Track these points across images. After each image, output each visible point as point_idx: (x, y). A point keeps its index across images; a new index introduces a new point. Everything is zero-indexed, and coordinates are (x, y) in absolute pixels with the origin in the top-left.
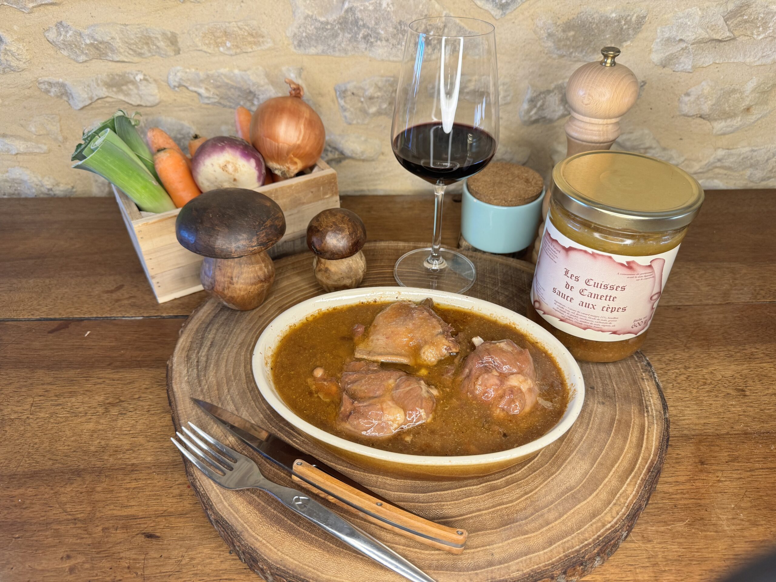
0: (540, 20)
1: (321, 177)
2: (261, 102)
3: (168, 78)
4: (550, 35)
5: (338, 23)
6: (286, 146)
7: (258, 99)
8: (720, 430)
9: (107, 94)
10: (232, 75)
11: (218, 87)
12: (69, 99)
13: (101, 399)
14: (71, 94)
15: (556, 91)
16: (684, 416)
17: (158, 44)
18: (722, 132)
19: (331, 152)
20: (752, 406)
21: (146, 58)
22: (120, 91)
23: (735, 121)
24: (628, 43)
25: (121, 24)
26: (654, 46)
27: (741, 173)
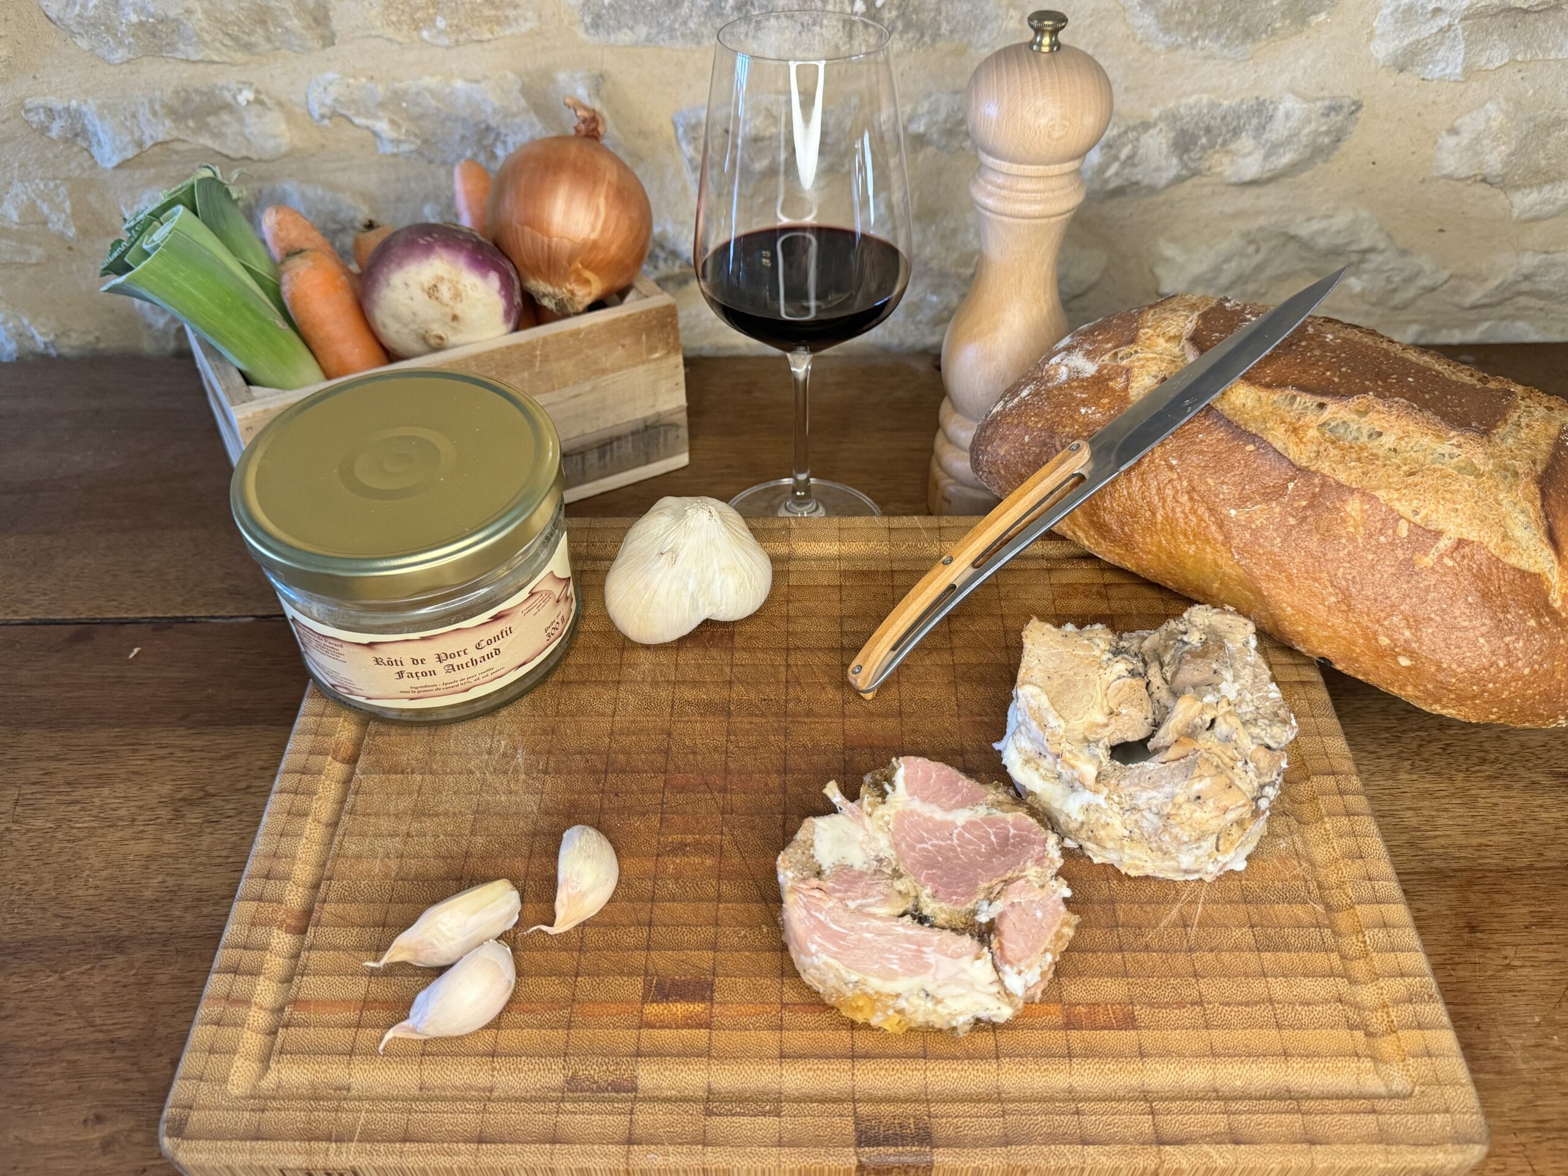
1: (642, 313)
2: (512, 150)
3: (307, 97)
6: (567, 244)
7: (505, 143)
8: (1513, 859)
9: (175, 134)
10: (448, 91)
11: (418, 118)
12: (90, 145)
13: (166, 789)
14: (94, 134)
15: (1162, 125)
16: (1435, 828)
17: (288, 24)
18: (1532, 214)
19: (665, 260)
21: (259, 54)
22: (202, 127)
23: (1561, 191)
24: (1322, 17)
26: (1378, 25)
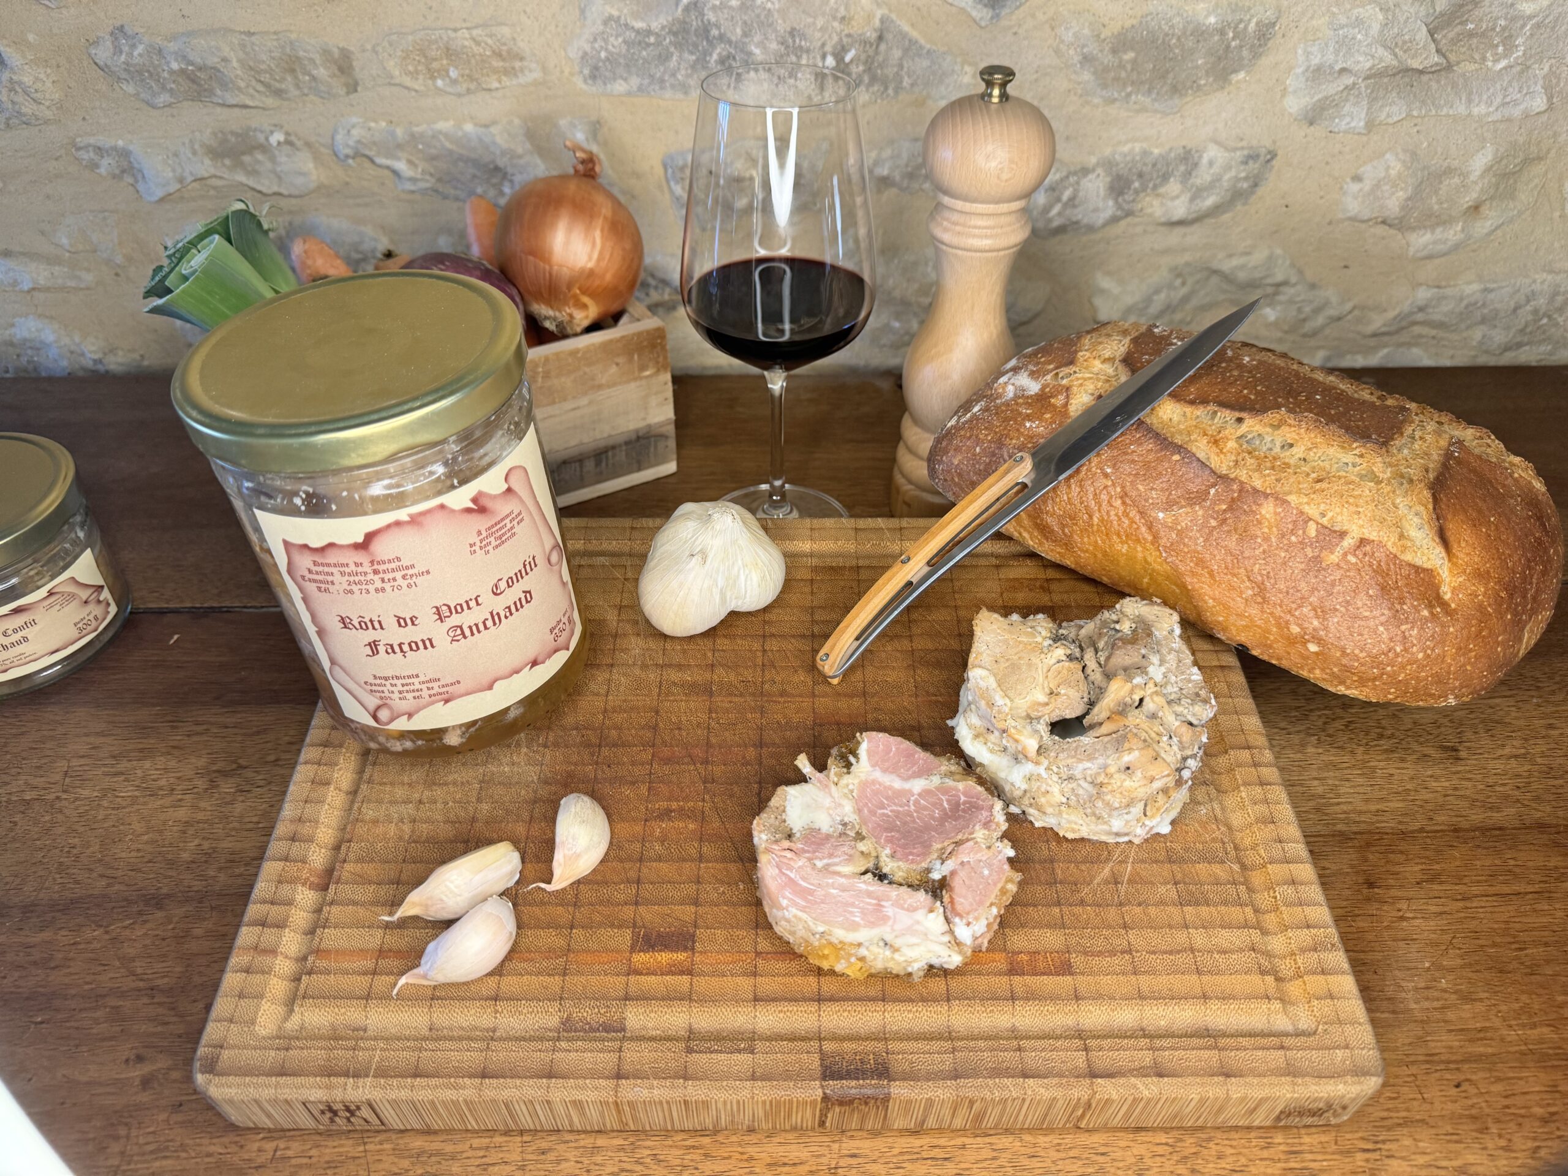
0: (1067, 29)
1: (634, 335)
2: (517, 187)
3: (333, 138)
4: (1087, 59)
5: (670, 32)
6: (566, 272)
7: (511, 181)
8: (1407, 823)
9: (212, 171)
10: (460, 134)
11: (433, 158)
12: (137, 181)
13: (203, 762)
14: (140, 171)
15: (1099, 171)
16: (1338, 796)
17: (315, 72)
18: (1425, 253)
19: (656, 288)
20: (1470, 779)
21: (288, 99)
22: (238, 165)
23: (1452, 232)
24: (1242, 75)
25: (241, 33)
26: (1291, 82)
27: (1465, 334)
